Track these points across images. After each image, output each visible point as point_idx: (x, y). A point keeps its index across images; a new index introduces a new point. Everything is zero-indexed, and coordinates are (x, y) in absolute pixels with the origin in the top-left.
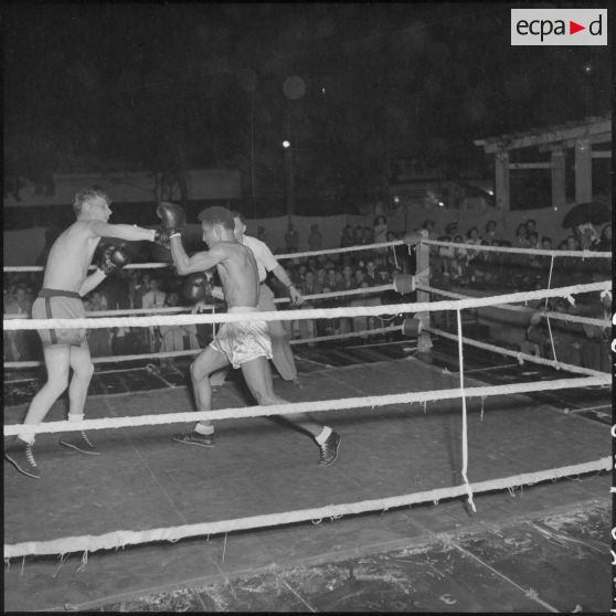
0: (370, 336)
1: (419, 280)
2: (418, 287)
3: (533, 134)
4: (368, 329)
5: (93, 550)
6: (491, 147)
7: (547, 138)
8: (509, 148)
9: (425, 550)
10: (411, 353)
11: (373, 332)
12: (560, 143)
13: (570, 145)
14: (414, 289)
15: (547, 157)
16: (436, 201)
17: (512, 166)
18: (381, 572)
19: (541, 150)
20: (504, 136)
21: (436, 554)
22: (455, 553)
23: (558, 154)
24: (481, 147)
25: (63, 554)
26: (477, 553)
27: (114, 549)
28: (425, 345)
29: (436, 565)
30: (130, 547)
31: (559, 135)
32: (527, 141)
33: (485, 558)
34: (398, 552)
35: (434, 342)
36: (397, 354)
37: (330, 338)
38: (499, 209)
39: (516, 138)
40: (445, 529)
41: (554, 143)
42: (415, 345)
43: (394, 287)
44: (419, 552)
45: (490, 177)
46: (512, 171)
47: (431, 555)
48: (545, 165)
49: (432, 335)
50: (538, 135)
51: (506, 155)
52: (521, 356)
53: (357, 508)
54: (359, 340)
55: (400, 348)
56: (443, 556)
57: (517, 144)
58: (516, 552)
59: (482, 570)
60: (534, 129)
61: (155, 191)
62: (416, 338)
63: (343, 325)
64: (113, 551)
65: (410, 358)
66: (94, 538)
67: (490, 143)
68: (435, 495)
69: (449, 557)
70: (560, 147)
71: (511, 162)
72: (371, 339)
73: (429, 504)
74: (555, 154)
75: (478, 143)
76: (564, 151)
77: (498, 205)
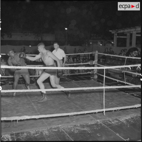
0: (83, 74)
1: (95, 62)
2: (95, 63)
3: (123, 30)
4: (83, 73)
5: (19, 120)
6: (113, 32)
7: (126, 31)
8: (117, 33)
9: (94, 123)
10: (92, 79)
11: (84, 73)
12: (129, 32)
13: (131, 33)
14: (94, 64)
15: (126, 35)
16: (100, 44)
17: (118, 37)
18: (84, 128)
19: (125, 33)
20: (116, 30)
21: (97, 124)
22: (101, 124)
23: (128, 34)
24: (111, 32)
25: (12, 120)
26: (106, 125)
27: (24, 120)
28: (96, 77)
29: (96, 127)
30: (27, 120)
31: (129, 30)
32: (122, 31)
33: (107, 126)
34: (88, 124)
35: (98, 76)
36: (89, 79)
37: (74, 74)
38: (114, 46)
39: (119, 30)
40: (99, 119)
41: (128, 32)
42: (93, 77)
43: (89, 63)
44: (93, 124)
45: (112, 39)
46: (117, 38)
47: (95, 124)
48: (125, 37)
49: (97, 75)
50: (124, 30)
51: (117, 34)
52: (118, 81)
53: (79, 113)
54: (81, 75)
55: (90, 77)
56: (98, 125)
57: (119, 32)
58: (115, 125)
59: (107, 128)
60: (123, 29)
61: (35, 38)
62: (94, 75)
63: (77, 71)
64: (23, 120)
65: (92, 80)
66: (19, 117)
67: (113, 31)
68: (97, 111)
69: (99, 125)
70: (129, 33)
71: (118, 36)
72: (83, 75)
73: (95, 113)
74: (128, 35)
75: (110, 31)
76: (130, 34)
77: (114, 45)
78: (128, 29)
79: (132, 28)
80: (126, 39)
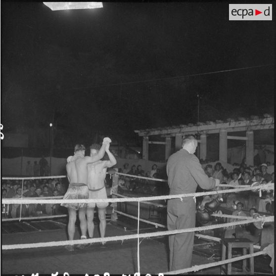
2: (113, 193)
3: (159, 130)
7: (164, 132)
8: (149, 135)
12: (170, 134)
13: (174, 135)
14: (111, 194)
15: (164, 140)
17: (150, 142)
19: (162, 136)
20: (147, 130)
23: (168, 139)
24: (137, 133)
28: (114, 218)
31: (170, 131)
32: (156, 133)
35: (118, 217)
38: (144, 160)
39: (152, 131)
41: (167, 134)
42: (110, 218)
45: (140, 146)
46: (149, 144)
48: (163, 143)
49: (117, 214)
50: (161, 130)
51: (147, 138)
52: (157, 225)
57: (152, 133)
60: (159, 128)
62: (111, 215)
65: (108, 224)
67: (141, 132)
70: (169, 136)
71: (150, 140)
74: (167, 139)
75: (136, 131)
76: (171, 138)
77: (143, 158)
78: (167, 130)
79: (174, 127)
80: (164, 146)
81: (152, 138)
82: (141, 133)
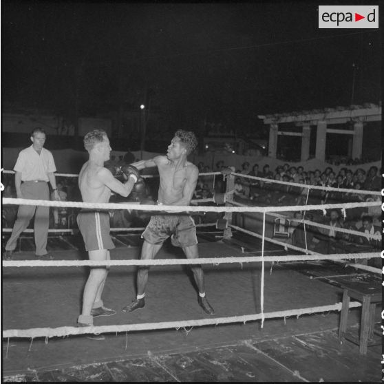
3: (293, 115)
7: (301, 118)
8: (279, 122)
10: (220, 239)
12: (309, 121)
13: (315, 123)
14: (225, 202)
15: (300, 129)
16: (231, 150)
17: (280, 133)
19: (297, 125)
20: (277, 115)
23: (307, 128)
24: (262, 120)
28: (228, 235)
31: (309, 117)
32: (290, 119)
35: (233, 234)
38: (270, 157)
39: (283, 116)
41: (305, 122)
42: (222, 234)
45: (266, 137)
46: (279, 136)
48: (299, 134)
49: (233, 230)
50: (296, 116)
51: (276, 126)
52: (286, 246)
57: (283, 120)
61: (57, 128)
62: (224, 231)
65: (219, 242)
67: (267, 118)
70: (308, 124)
71: (279, 130)
74: (304, 128)
75: (260, 117)
76: (310, 127)
77: (270, 155)
78: (305, 115)
79: (316, 111)
80: (299, 138)
81: (282, 127)
82: (267, 120)
